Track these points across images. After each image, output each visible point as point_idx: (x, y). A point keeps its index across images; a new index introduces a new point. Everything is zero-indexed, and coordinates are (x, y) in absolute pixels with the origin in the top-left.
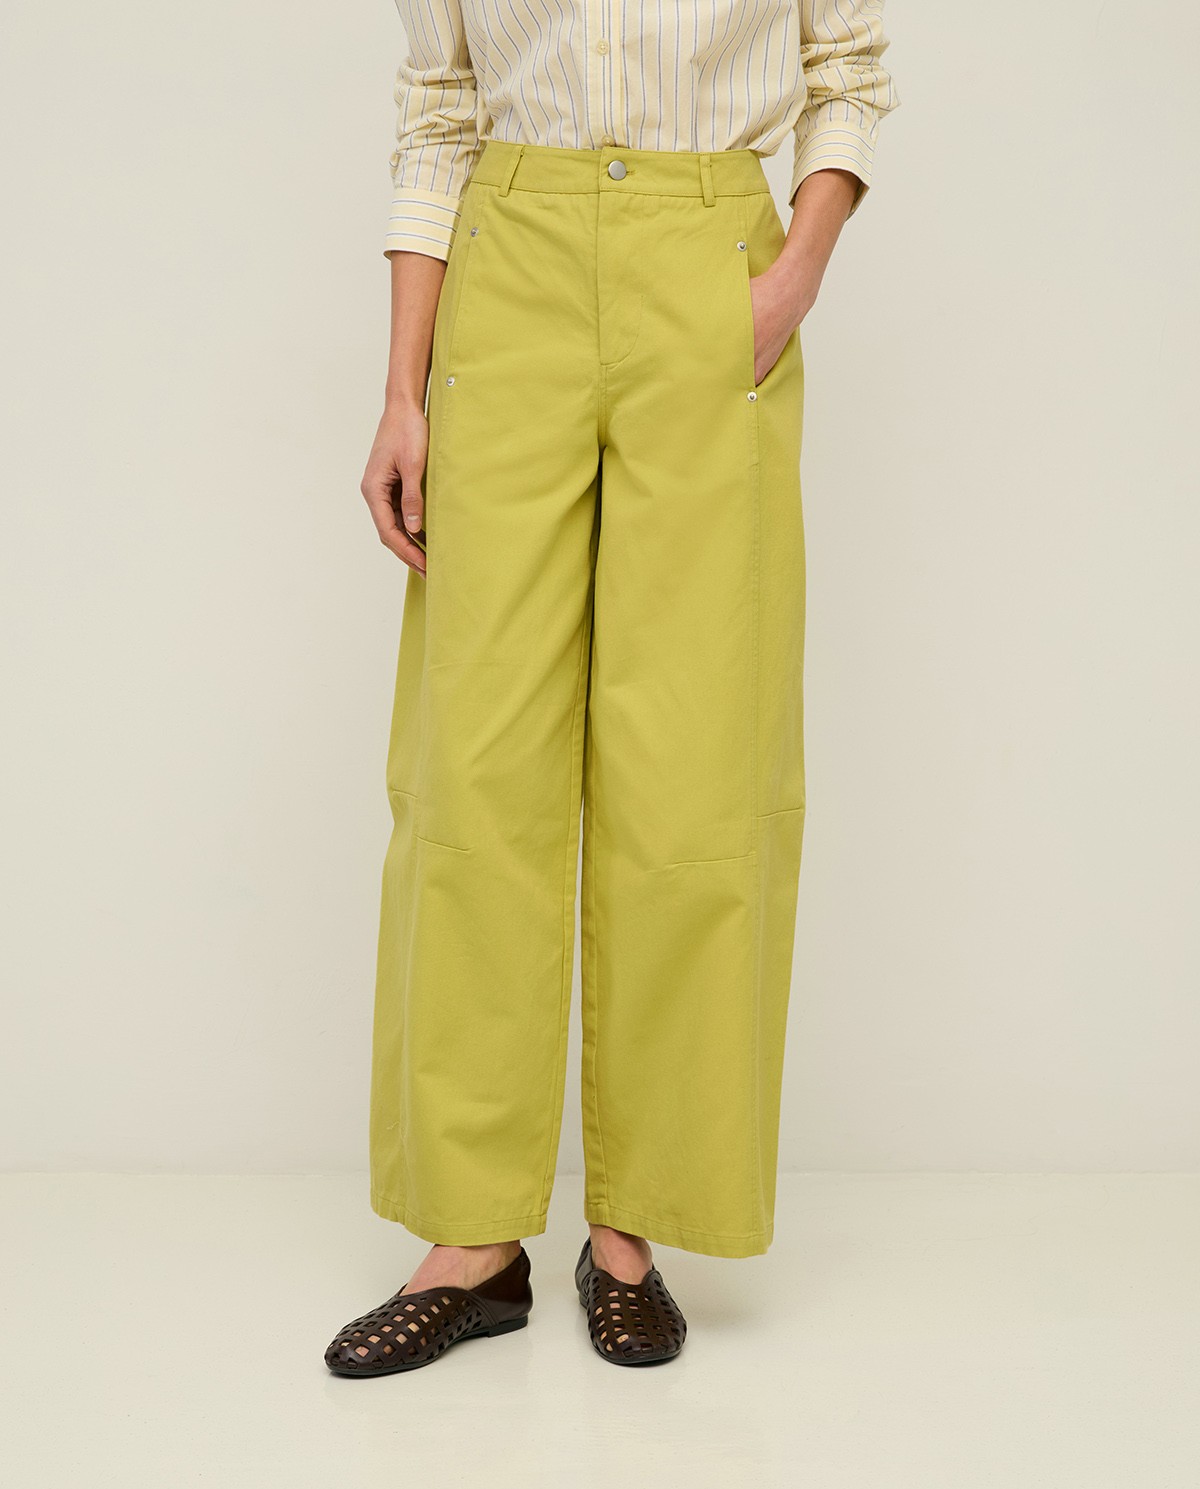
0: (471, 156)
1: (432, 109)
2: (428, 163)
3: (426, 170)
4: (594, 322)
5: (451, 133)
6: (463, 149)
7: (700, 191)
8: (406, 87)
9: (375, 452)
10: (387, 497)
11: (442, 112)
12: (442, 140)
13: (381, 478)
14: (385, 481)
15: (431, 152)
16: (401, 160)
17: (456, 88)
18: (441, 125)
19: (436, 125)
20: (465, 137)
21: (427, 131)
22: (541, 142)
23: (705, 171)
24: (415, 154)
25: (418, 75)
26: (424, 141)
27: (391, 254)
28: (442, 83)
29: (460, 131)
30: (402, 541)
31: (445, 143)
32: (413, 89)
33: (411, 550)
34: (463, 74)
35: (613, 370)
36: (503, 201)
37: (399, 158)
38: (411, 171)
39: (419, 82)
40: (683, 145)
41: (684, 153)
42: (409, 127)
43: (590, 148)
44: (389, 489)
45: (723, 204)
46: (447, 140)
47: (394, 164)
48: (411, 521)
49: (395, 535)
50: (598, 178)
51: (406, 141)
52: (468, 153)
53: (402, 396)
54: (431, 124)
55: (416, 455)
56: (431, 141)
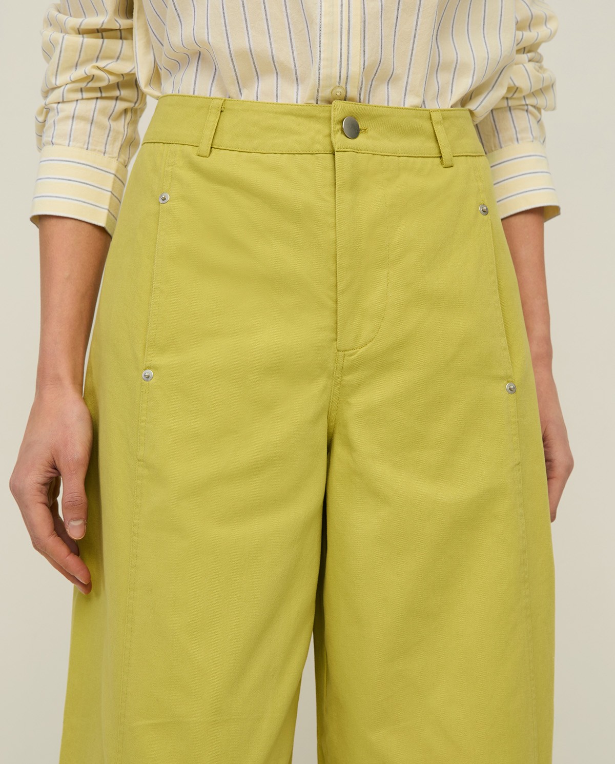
0: (129, 115)
1: (87, 61)
2: (83, 118)
3: (81, 127)
4: (331, 304)
5: (109, 87)
6: (121, 105)
7: (437, 151)
8: (58, 36)
9: (27, 447)
10: (42, 498)
11: (101, 64)
12: (99, 95)
13: (35, 478)
14: (41, 479)
15: (87, 107)
16: (51, 114)
17: (116, 38)
18: (100, 79)
19: (92, 78)
20: (124, 93)
21: (83, 85)
22: (248, 95)
23: (439, 129)
24: (68, 108)
25: (74, 22)
26: (79, 96)
27: (39, 220)
28: (100, 32)
29: (118, 86)
30: (62, 550)
31: (102, 98)
32: (67, 37)
33: (72, 561)
34: (124, 23)
35: (353, 357)
36: (204, 162)
37: (47, 113)
38: (64, 127)
39: (73, 29)
40: (412, 101)
41: (415, 108)
42: (62, 79)
43: (314, 102)
44: (45, 489)
45: (461, 164)
46: (104, 95)
47: (41, 119)
48: (74, 527)
49: (54, 543)
50: (330, 135)
51: (55, 96)
52: (126, 111)
53: (58, 379)
54: (88, 77)
55: (78, 449)
56: (86, 95)
